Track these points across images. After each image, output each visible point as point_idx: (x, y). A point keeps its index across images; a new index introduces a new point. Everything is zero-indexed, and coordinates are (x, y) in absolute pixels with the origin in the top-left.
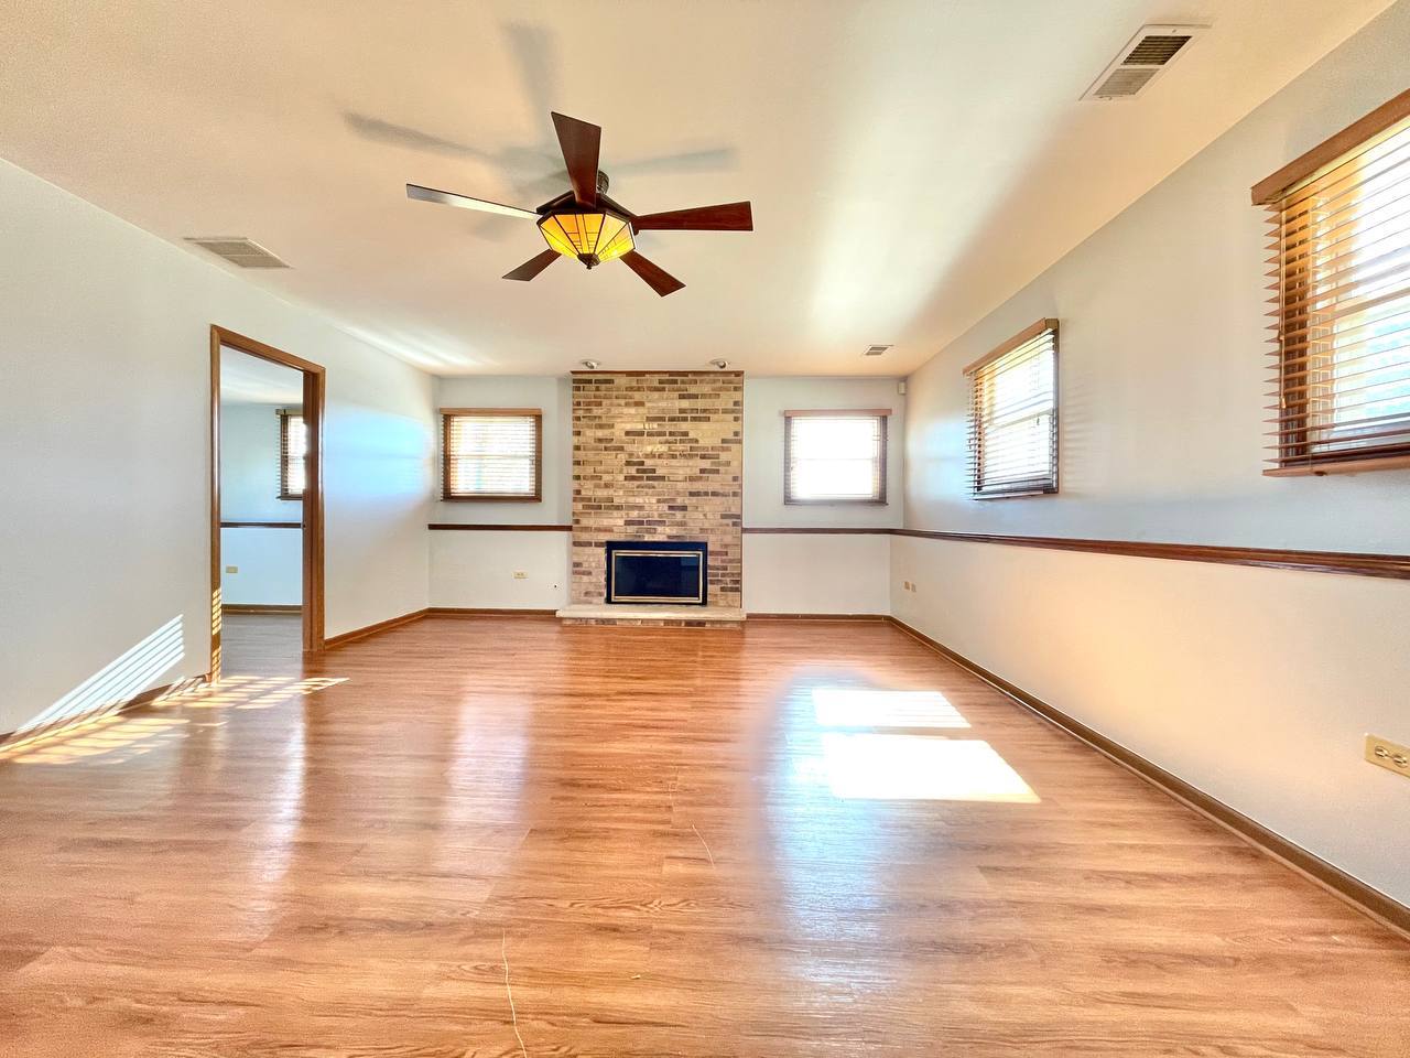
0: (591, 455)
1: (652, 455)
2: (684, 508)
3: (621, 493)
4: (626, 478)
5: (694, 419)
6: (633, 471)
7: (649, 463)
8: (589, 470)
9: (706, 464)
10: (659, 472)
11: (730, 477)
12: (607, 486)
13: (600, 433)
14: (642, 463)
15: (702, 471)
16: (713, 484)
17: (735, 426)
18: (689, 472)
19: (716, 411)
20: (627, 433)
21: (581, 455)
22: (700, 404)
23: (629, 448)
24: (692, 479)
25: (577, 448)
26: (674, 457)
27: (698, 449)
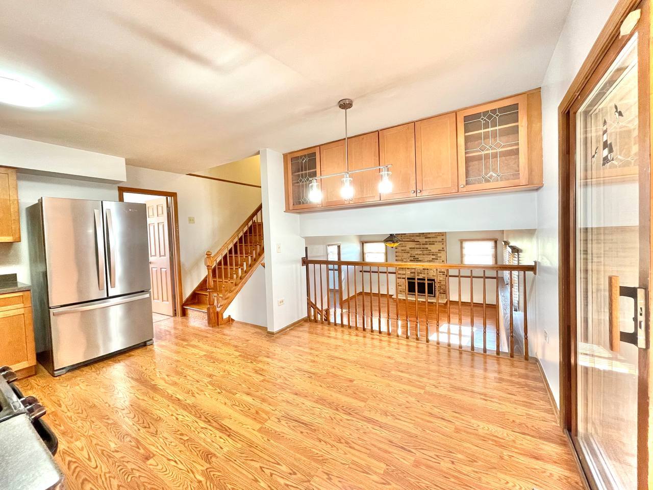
1: (417, 254)
4: (410, 260)
5: (430, 244)
7: (417, 256)
8: (400, 258)
9: (434, 257)
10: (420, 259)
11: (441, 261)
13: (403, 248)
14: (414, 257)
15: (433, 259)
17: (442, 246)
18: (428, 259)
19: (437, 242)
20: (410, 248)
21: (398, 254)
22: (431, 240)
23: (411, 252)
25: (396, 252)
26: (424, 255)
27: (431, 252)
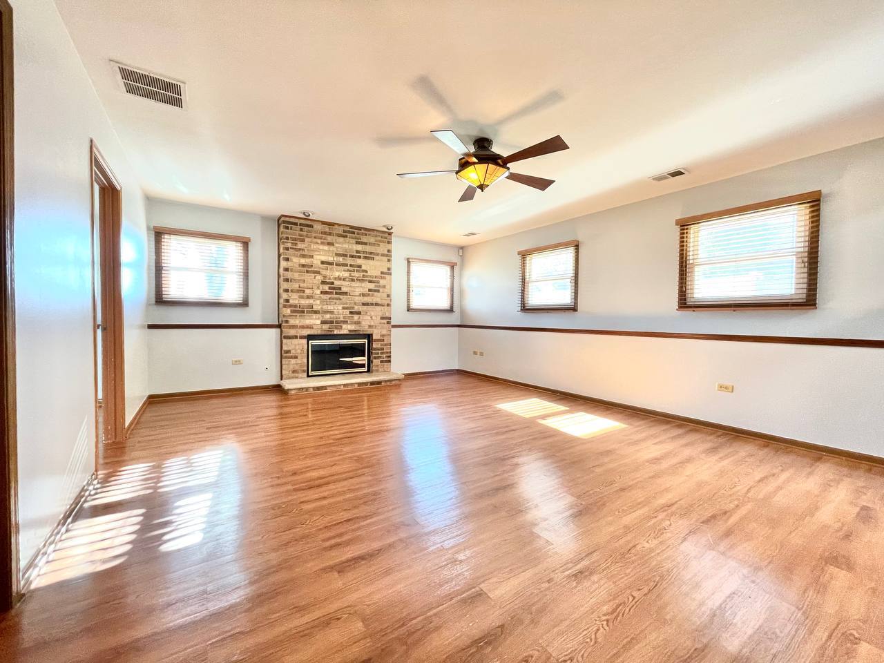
0: (296, 276)
1: (339, 279)
2: (359, 313)
3: (318, 302)
4: (322, 292)
5: (365, 258)
6: (326, 288)
7: (337, 283)
8: (296, 286)
9: (372, 286)
10: (344, 289)
11: (385, 295)
12: (308, 297)
13: (303, 261)
14: (333, 283)
15: (370, 290)
16: (376, 298)
17: (387, 265)
18: (362, 290)
19: (378, 254)
20: (322, 263)
21: (290, 275)
22: (368, 249)
23: (324, 272)
24: (364, 295)
26: (353, 280)
27: (367, 276)
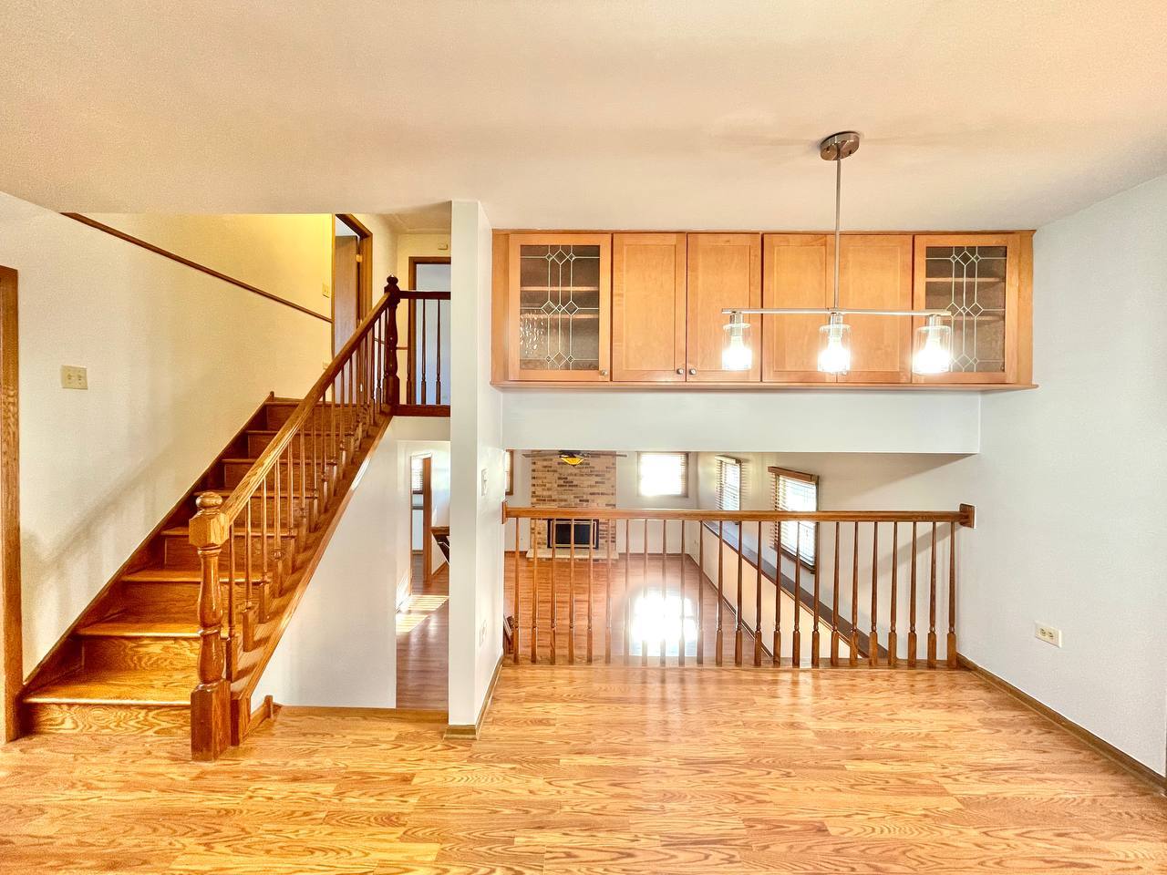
0: (540, 474)
1: (571, 474)
2: (587, 501)
3: (556, 493)
4: (558, 486)
6: (561, 482)
7: (570, 478)
8: (540, 482)
10: (575, 483)
11: (610, 486)
12: (548, 489)
13: (545, 463)
14: (566, 478)
15: (596, 482)
16: (601, 489)
18: (590, 483)
20: (559, 463)
21: (536, 474)
23: (559, 470)
24: (591, 486)
25: (534, 471)
26: (582, 475)
